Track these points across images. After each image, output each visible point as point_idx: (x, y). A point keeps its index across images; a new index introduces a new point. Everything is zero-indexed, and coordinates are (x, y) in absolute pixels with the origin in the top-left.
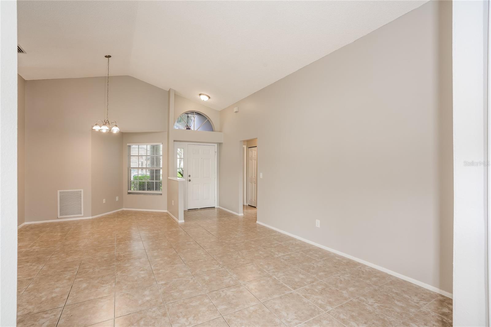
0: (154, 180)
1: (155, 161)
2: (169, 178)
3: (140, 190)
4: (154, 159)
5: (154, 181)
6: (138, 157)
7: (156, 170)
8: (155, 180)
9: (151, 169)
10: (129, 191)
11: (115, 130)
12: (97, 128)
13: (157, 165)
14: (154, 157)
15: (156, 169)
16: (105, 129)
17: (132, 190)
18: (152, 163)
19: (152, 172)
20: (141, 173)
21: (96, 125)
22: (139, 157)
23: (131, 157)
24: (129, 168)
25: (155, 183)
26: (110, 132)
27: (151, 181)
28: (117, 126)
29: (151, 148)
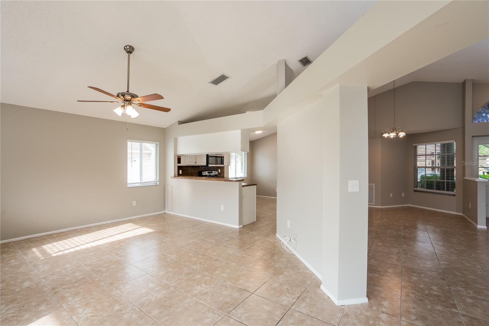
0: (444, 179)
1: (446, 160)
2: (464, 178)
3: (427, 188)
4: (444, 157)
5: (445, 181)
6: (425, 156)
7: (448, 170)
8: (447, 180)
9: (441, 168)
10: (416, 189)
11: (402, 135)
12: (386, 135)
13: (448, 164)
14: (445, 155)
15: (447, 168)
16: (392, 135)
17: (419, 189)
18: (443, 162)
19: (442, 171)
20: (429, 172)
21: (385, 133)
22: (427, 156)
23: (418, 157)
24: (415, 167)
25: (446, 183)
26: (397, 137)
27: (441, 180)
28: (403, 131)
29: (441, 146)
